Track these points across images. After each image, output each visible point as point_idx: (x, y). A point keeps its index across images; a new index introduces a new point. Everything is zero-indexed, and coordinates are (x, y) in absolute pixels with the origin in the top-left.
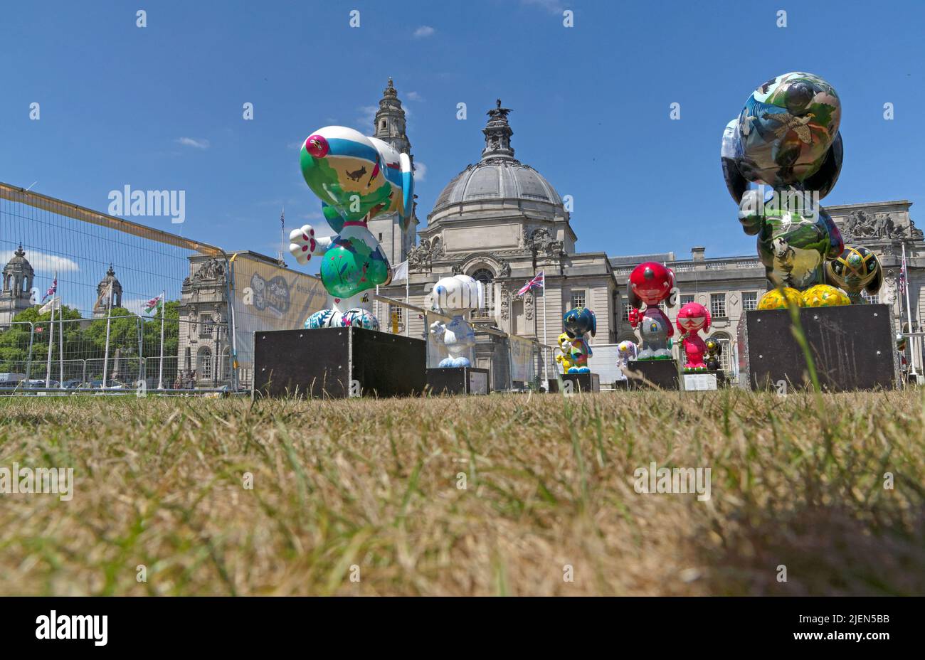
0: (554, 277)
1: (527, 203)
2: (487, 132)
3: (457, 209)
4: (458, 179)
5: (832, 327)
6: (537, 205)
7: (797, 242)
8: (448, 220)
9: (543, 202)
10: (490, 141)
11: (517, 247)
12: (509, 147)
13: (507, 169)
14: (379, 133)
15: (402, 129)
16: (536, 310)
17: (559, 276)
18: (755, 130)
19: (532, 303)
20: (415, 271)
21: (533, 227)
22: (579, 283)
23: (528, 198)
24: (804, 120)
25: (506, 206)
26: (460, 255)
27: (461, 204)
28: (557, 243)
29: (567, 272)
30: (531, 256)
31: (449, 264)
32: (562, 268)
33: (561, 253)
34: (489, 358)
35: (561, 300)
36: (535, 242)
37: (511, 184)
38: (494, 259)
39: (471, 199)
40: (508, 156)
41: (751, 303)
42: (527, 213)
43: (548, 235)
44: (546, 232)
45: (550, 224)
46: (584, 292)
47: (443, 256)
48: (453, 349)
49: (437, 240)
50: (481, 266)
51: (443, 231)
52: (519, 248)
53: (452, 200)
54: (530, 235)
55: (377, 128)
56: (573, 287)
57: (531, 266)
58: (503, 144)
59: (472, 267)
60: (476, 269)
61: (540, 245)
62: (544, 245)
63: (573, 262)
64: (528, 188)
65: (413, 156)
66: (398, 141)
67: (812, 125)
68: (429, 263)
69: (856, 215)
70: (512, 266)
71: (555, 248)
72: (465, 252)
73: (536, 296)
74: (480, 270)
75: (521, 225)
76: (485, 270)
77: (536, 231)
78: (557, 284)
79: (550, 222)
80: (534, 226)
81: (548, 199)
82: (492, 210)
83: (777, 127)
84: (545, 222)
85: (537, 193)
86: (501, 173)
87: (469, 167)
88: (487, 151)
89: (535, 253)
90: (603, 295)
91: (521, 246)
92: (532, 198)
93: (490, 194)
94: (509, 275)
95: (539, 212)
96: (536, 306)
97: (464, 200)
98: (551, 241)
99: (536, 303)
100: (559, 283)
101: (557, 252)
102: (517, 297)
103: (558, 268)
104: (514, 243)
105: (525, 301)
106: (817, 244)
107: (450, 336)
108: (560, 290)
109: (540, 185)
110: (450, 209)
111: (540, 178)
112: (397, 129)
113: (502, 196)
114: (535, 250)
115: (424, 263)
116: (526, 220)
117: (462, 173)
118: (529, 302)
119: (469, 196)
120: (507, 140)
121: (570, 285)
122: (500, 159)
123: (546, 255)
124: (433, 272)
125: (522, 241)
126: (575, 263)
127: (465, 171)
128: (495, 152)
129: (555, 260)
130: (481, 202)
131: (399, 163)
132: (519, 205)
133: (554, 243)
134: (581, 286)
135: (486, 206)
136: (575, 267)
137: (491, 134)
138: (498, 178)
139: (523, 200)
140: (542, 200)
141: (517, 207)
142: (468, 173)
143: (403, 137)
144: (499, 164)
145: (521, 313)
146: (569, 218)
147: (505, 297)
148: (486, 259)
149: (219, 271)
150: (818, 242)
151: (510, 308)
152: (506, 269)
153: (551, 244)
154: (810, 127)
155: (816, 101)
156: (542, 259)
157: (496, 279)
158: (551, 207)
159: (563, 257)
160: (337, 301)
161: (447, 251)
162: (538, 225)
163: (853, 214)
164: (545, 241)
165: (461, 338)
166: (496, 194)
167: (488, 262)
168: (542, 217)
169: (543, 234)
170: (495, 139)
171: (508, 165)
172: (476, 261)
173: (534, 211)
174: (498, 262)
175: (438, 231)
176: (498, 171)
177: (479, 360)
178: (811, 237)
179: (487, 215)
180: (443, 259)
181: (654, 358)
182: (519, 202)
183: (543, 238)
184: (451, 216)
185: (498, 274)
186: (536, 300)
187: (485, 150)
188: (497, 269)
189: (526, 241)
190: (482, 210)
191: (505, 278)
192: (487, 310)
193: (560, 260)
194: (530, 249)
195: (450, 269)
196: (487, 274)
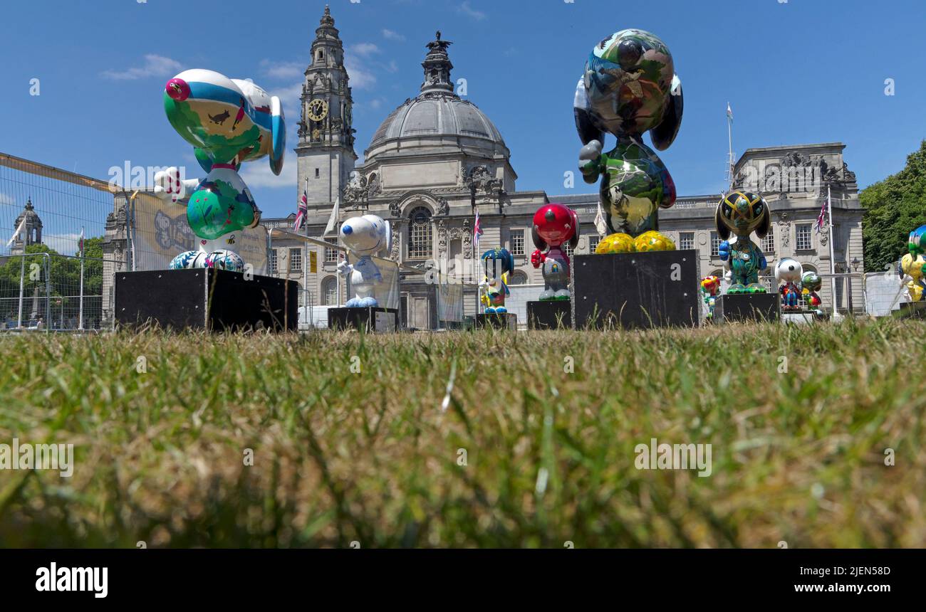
0: (493, 215)
1: (466, 140)
2: (426, 65)
3: (394, 145)
4: (396, 114)
5: (647, 271)
6: (477, 142)
7: (629, 191)
8: (385, 156)
9: (483, 139)
10: (429, 74)
11: (456, 184)
12: (448, 81)
13: (446, 104)
14: (315, 65)
15: (340, 59)
16: (474, 249)
17: (498, 215)
18: (594, 83)
19: (470, 242)
20: (351, 208)
21: (472, 165)
22: (519, 222)
23: (467, 134)
24: (635, 76)
25: (444, 142)
26: (398, 192)
27: (399, 140)
28: (496, 181)
29: (506, 211)
30: (470, 194)
31: (386, 202)
32: (501, 206)
33: (500, 191)
34: (426, 298)
35: (499, 239)
36: (474, 180)
37: (450, 120)
38: (433, 197)
39: (409, 134)
40: (447, 91)
41: (689, 243)
42: (466, 150)
43: (488, 173)
44: (484, 170)
45: (490, 162)
46: (523, 230)
47: (380, 193)
48: (360, 289)
49: (373, 176)
50: (419, 204)
51: (380, 168)
52: (457, 186)
53: (390, 135)
54: (469, 173)
55: (314, 59)
56: (512, 226)
57: (470, 204)
58: (443, 78)
59: (410, 204)
60: (413, 207)
61: (479, 183)
62: (483, 183)
63: (512, 200)
64: (467, 124)
65: (351, 88)
66: (335, 72)
67: (642, 81)
68: (365, 200)
69: (792, 156)
70: (451, 204)
71: (494, 186)
72: (403, 189)
74: (417, 208)
75: (460, 162)
76: (423, 208)
77: (475, 169)
78: (494, 222)
79: (489, 159)
80: (473, 163)
81: (487, 135)
82: (431, 147)
83: (612, 81)
84: (485, 159)
85: (477, 130)
86: (440, 108)
87: (408, 102)
88: (426, 85)
89: (474, 192)
91: (460, 184)
92: (471, 135)
93: (428, 130)
94: (447, 214)
95: (479, 149)
97: (402, 136)
98: (490, 179)
100: (498, 221)
101: (496, 191)
102: (455, 236)
103: (497, 206)
104: (453, 180)
105: (464, 240)
106: (649, 193)
107: (357, 275)
108: (499, 229)
109: (480, 121)
110: (388, 145)
111: (479, 114)
112: (334, 59)
113: (440, 133)
114: (474, 187)
115: (360, 200)
116: (464, 157)
117: (399, 108)
118: (468, 241)
119: (406, 132)
120: (446, 74)
121: (508, 224)
122: (439, 93)
123: (485, 193)
124: (369, 209)
125: (460, 178)
126: (514, 202)
127: (403, 105)
128: (434, 86)
129: (494, 198)
130: (419, 138)
131: (268, 106)
132: (458, 141)
133: (494, 181)
134: (518, 225)
135: (424, 142)
136: (514, 206)
137: (430, 67)
138: (437, 113)
139: (462, 136)
140: (481, 137)
141: (456, 143)
142: (406, 107)
143: (341, 68)
144: (438, 99)
145: (459, 252)
146: (509, 156)
147: (443, 235)
148: (423, 196)
150: (650, 190)
151: (448, 247)
152: (444, 207)
153: (490, 182)
154: (641, 83)
155: (645, 58)
156: (481, 197)
157: (434, 217)
158: (490, 145)
159: (502, 196)
160: (204, 243)
161: (384, 188)
162: (477, 162)
163: (788, 155)
164: (484, 179)
165: (367, 278)
166: (434, 130)
167: (426, 200)
168: (481, 154)
169: (482, 172)
170: (434, 73)
171: (448, 100)
172: (414, 198)
173: (473, 148)
174: (436, 200)
175: (375, 167)
176: (437, 106)
177: (416, 299)
178: (643, 186)
179: (425, 151)
180: (379, 196)
181: (554, 298)
182: (458, 138)
183: (482, 175)
184: (388, 152)
185: (436, 212)
187: (424, 84)
188: (435, 207)
189: (465, 179)
190: (420, 147)
191: (443, 217)
192: (425, 249)
193: (499, 198)
194: (469, 187)
195: (386, 206)
196: (424, 212)
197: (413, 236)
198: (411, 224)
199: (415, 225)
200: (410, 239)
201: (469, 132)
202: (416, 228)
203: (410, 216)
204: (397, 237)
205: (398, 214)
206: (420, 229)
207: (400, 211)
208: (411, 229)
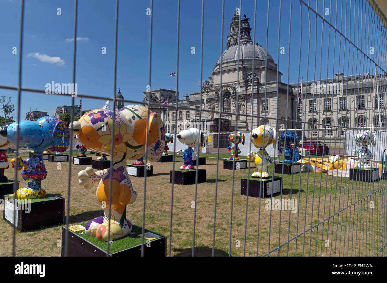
0: (254, 94)
1: (247, 61)
3: (218, 67)
6: (252, 61)
8: (216, 72)
12: (249, 35)
13: (241, 46)
14: (231, 33)
16: (246, 109)
17: (256, 94)
19: (244, 106)
21: (247, 72)
22: (265, 96)
23: (247, 59)
25: (237, 63)
26: (219, 86)
27: (219, 64)
29: (260, 91)
30: (245, 85)
32: (258, 89)
33: (258, 83)
35: (256, 104)
36: (248, 79)
37: (240, 53)
38: (231, 87)
40: (249, 40)
42: (246, 66)
43: (252, 75)
46: (267, 100)
47: (213, 87)
50: (226, 91)
51: (213, 77)
55: (231, 31)
56: (263, 98)
57: (245, 90)
58: (245, 34)
59: (223, 91)
63: (263, 86)
64: (248, 54)
68: (208, 90)
73: (246, 103)
74: (226, 93)
75: (242, 71)
76: (228, 92)
79: (257, 68)
81: (259, 58)
82: (231, 66)
85: (254, 56)
89: (247, 84)
90: (275, 101)
91: (241, 81)
92: (250, 59)
93: (231, 59)
95: (253, 65)
96: (246, 107)
98: (253, 77)
99: (246, 106)
100: (256, 96)
101: (256, 83)
102: (239, 103)
103: (256, 89)
104: (239, 79)
105: (242, 105)
108: (256, 99)
109: (257, 52)
113: (236, 59)
115: (206, 91)
116: (244, 69)
120: (247, 33)
121: (261, 97)
122: (245, 41)
123: (251, 84)
124: (209, 94)
125: (242, 78)
128: (241, 39)
129: (255, 86)
130: (227, 63)
133: (255, 79)
135: (229, 64)
136: (264, 89)
139: (245, 60)
140: (255, 59)
141: (241, 63)
145: (241, 111)
147: (235, 104)
149: (151, 97)
151: (236, 108)
152: (234, 91)
156: (250, 86)
157: (231, 96)
158: (259, 62)
159: (259, 85)
161: (214, 85)
164: (251, 78)
166: (233, 59)
167: (228, 89)
168: (254, 67)
169: (250, 75)
172: (224, 89)
173: (250, 65)
174: (232, 89)
176: (237, 48)
179: (229, 68)
180: (212, 88)
182: (243, 61)
185: (232, 94)
186: (246, 104)
189: (243, 78)
190: (227, 66)
191: (234, 96)
192: (229, 110)
193: (257, 86)
194: (245, 82)
195: (215, 92)
196: (229, 94)
197: (225, 104)
198: (224, 99)
199: (225, 99)
200: (224, 106)
201: (249, 57)
202: (226, 101)
203: (224, 96)
204: (218, 105)
205: (218, 96)
206: (227, 101)
207: (219, 94)
208: (224, 101)
